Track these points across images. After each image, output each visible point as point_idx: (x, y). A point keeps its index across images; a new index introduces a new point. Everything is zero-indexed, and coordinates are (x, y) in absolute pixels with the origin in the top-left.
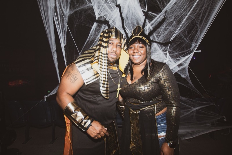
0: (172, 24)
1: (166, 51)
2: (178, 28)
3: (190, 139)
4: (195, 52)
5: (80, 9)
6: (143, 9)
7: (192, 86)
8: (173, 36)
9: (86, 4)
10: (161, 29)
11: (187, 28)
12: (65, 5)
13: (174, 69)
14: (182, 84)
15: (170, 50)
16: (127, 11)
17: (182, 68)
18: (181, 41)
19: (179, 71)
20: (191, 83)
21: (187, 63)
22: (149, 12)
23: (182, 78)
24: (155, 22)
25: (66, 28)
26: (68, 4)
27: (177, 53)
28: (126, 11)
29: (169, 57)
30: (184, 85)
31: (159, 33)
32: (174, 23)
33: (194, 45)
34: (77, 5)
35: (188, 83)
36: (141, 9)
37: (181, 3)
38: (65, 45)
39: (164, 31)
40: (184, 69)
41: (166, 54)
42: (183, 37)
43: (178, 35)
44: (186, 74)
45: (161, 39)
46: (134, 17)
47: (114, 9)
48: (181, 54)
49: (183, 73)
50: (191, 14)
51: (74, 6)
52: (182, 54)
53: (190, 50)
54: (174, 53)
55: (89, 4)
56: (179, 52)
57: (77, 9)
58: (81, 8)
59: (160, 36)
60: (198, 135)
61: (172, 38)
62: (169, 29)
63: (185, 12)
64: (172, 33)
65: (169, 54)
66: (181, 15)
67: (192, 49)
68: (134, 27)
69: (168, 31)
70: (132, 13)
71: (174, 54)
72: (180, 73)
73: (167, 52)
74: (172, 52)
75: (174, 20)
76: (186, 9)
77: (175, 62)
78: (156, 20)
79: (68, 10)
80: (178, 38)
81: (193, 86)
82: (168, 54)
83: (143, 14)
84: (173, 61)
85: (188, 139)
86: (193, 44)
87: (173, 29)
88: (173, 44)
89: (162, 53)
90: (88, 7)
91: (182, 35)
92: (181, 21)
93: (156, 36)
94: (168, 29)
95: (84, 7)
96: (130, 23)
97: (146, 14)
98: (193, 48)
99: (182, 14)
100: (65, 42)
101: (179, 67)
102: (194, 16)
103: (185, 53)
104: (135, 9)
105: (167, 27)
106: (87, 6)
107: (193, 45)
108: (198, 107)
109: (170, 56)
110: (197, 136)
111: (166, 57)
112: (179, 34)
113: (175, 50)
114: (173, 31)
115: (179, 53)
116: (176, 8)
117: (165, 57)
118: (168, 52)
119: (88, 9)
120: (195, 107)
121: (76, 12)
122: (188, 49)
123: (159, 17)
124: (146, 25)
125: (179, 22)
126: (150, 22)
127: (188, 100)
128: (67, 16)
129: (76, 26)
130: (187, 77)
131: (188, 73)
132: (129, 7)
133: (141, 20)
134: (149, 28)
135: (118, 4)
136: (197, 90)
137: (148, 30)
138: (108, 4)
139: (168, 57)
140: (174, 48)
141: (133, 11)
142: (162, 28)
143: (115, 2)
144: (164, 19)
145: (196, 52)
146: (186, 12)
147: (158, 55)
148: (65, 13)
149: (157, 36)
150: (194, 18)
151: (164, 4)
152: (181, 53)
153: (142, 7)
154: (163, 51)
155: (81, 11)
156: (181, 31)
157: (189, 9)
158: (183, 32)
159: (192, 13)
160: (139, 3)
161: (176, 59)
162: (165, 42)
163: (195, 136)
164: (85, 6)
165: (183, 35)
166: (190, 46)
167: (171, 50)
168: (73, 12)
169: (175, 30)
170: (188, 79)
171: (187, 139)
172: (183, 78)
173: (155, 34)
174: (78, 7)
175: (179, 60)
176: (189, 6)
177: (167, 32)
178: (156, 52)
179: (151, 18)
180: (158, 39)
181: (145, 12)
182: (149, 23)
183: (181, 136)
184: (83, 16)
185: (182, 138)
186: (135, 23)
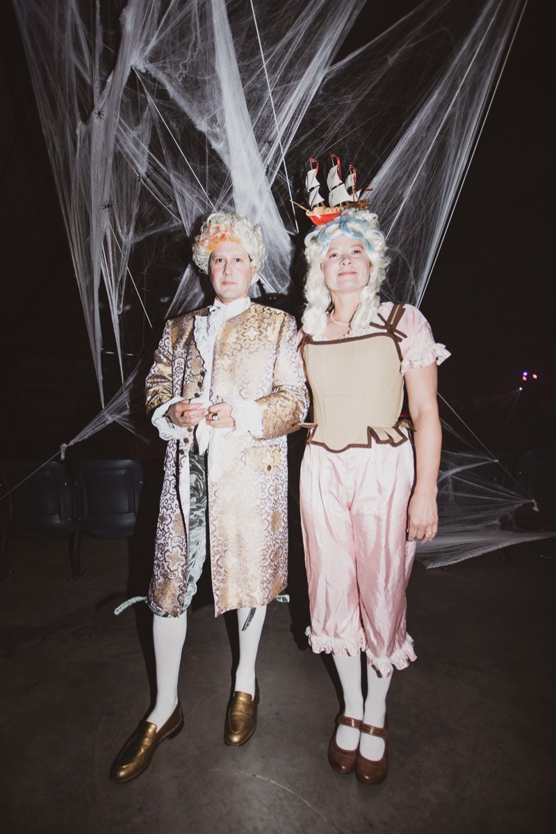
3: (451, 565)
5: (157, 233)
6: (291, 231)
9: (172, 221)
12: (125, 222)
25: (126, 274)
26: (131, 221)
34: (152, 224)
36: (286, 232)
38: (120, 313)
46: (274, 250)
51: (144, 226)
57: (151, 233)
58: (161, 230)
68: (276, 271)
70: (271, 241)
79: (131, 233)
85: (444, 566)
90: (175, 227)
95: (166, 228)
100: (121, 306)
104: (275, 235)
106: (173, 225)
108: (452, 468)
110: (467, 558)
119: (175, 232)
120: (446, 469)
121: (148, 239)
128: (129, 246)
129: (148, 271)
141: (272, 237)
148: (124, 240)
153: (288, 228)
160: (282, 222)
163: (463, 559)
164: (168, 225)
168: (142, 238)
171: (440, 567)
174: (154, 227)
183: (425, 559)
184: (164, 248)
185: (429, 564)
186: (278, 263)
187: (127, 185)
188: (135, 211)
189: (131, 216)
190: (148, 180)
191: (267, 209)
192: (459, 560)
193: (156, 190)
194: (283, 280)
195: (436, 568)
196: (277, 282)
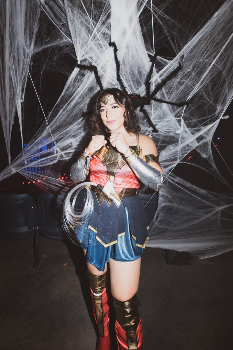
0: (189, 76)
1: (180, 116)
2: (198, 82)
3: (213, 257)
4: (221, 119)
5: (51, 46)
6: (149, 52)
7: (216, 172)
8: (190, 93)
9: (62, 38)
10: (174, 82)
11: (210, 82)
13: (190, 145)
14: (201, 168)
15: (185, 115)
16: (125, 53)
17: (203, 143)
18: (201, 102)
19: (198, 147)
20: (214, 166)
21: (210, 136)
22: (158, 57)
23: (202, 157)
24: (165, 72)
25: (27, 75)
26: (32, 37)
27: (197, 120)
28: (124, 53)
30: (204, 170)
31: (171, 88)
32: (193, 74)
33: (221, 108)
34: (47, 40)
35: (211, 166)
36: (146, 52)
37: (204, 46)
38: (22, 101)
39: (178, 86)
40: (205, 144)
41: (179, 121)
42: (205, 96)
43: (198, 93)
44: (207, 153)
45: (173, 97)
46: (134, 63)
47: (106, 49)
48: (201, 122)
49: (203, 150)
50: (216, 62)
51: (42, 40)
52: (204, 121)
53: (214, 115)
54: (191, 119)
55: (66, 38)
56: (198, 118)
57: (46, 46)
58: (54, 44)
59: (172, 92)
60: (224, 252)
61: (190, 97)
62: (185, 83)
63: (209, 58)
64: (189, 89)
65: (185, 120)
66: (203, 63)
67: (217, 114)
68: (133, 78)
69: (183, 86)
70: (133, 57)
71: (191, 121)
72: (200, 150)
73: (181, 118)
74: (189, 118)
75: (193, 71)
76: (210, 55)
77: (193, 134)
78: (168, 69)
79: (32, 46)
80: (198, 97)
81: (218, 172)
82: (182, 120)
83: (149, 60)
84: (189, 132)
85: (209, 258)
86: (218, 106)
87: (191, 84)
88: (190, 105)
89: (174, 119)
90: (64, 43)
91: (204, 93)
92: (203, 72)
93: (166, 93)
94: (183, 82)
95: (58, 43)
96: (128, 71)
97: (153, 59)
98: (218, 112)
99: (204, 61)
100: (23, 97)
101: (198, 142)
102: (221, 66)
103: (207, 119)
104: (137, 51)
105: (182, 79)
106: (63, 41)
107: (219, 108)
108: (223, 205)
109: (185, 123)
110: (222, 253)
111: (180, 125)
112: (200, 90)
113: (192, 114)
114: (191, 87)
115: (198, 120)
116: (196, 53)
117: (178, 126)
118: (183, 118)
119: (64, 46)
120: (219, 205)
121: (45, 50)
122: (211, 114)
123: (171, 65)
124: (153, 77)
125: (200, 74)
126: (158, 72)
127: (209, 195)
128: (30, 55)
129: (43, 73)
130: (209, 158)
131: (211, 150)
132: (127, 47)
133: (145, 68)
134: (157, 80)
135: (112, 41)
136: (223, 178)
137: (155, 83)
138: (97, 42)
139: (182, 125)
140: (192, 111)
141: (135, 53)
142: (176, 81)
143: (109, 39)
145: (223, 118)
146: (211, 59)
147: (167, 121)
148: (27, 50)
149: (167, 93)
150: (221, 69)
151: (180, 46)
152: (201, 120)
153: (148, 49)
154: (175, 116)
155: (54, 49)
156: (203, 87)
157: (214, 55)
158: (205, 88)
159: (218, 61)
160: (144, 43)
161: (194, 129)
162: (179, 102)
163: (220, 254)
164: (60, 41)
165: (206, 93)
166: (215, 110)
167: (187, 114)
168: (40, 50)
169: (194, 85)
170: (210, 161)
171: (207, 259)
172: (204, 159)
173: (165, 90)
174: (49, 42)
175: (198, 131)
176: (214, 52)
177: (182, 88)
178: (165, 117)
179: (160, 66)
180: (169, 98)
181: (152, 56)
182: (156, 73)
183: (198, 254)
184: (55, 57)
185: (201, 257)
186: (136, 72)
187: (31, 10)
188: (36, 30)
189: (33, 33)
190: (46, 6)
191: (135, 32)
192: (218, 255)
193: (52, 14)
194: (138, 85)
195: (205, 259)
196: (133, 86)
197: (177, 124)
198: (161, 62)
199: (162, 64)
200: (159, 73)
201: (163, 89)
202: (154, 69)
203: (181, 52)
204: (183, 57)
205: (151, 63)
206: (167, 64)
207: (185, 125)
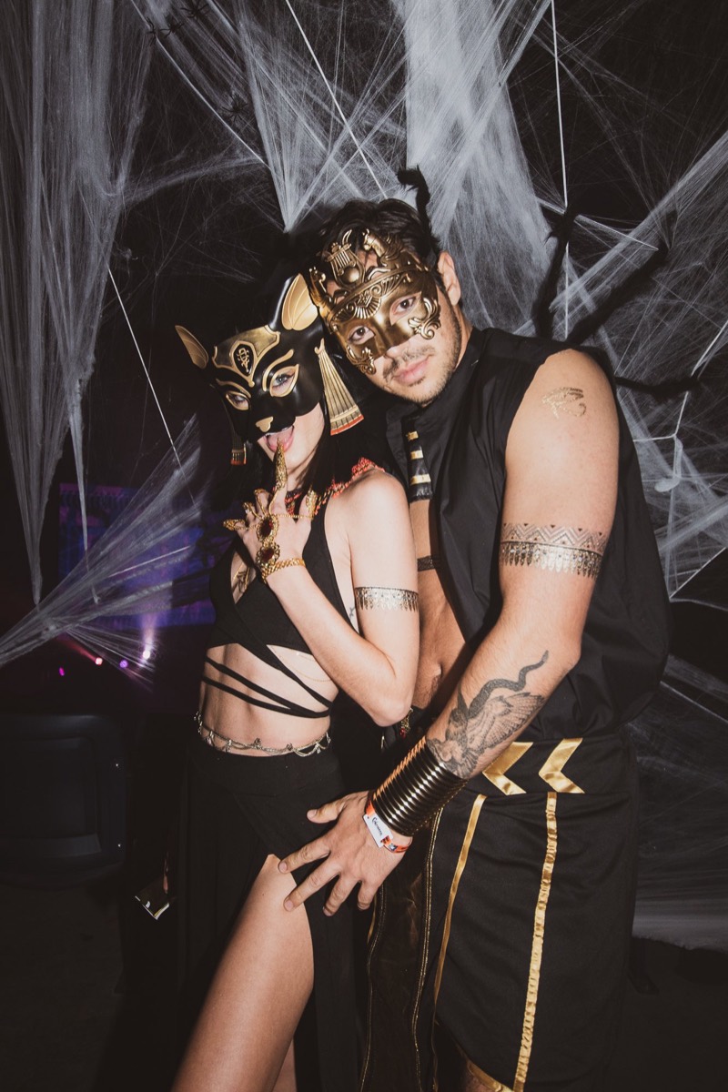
0: (699, 285)
1: (669, 429)
5: (193, 180)
6: (548, 200)
8: (706, 348)
9: (231, 153)
10: (642, 307)
13: (713, 535)
15: (689, 425)
16: (458, 207)
22: (581, 217)
24: (606, 271)
26: (123, 146)
28: (455, 205)
29: (683, 464)
31: (633, 328)
32: (715, 279)
34: (179, 157)
36: (538, 200)
39: (657, 321)
41: (667, 448)
45: (640, 363)
46: (494, 241)
47: (391, 193)
51: (159, 160)
54: (712, 441)
55: (245, 152)
57: (174, 181)
58: (201, 173)
59: (635, 345)
61: (703, 360)
62: (683, 313)
64: (698, 331)
65: (686, 446)
68: (491, 293)
69: (679, 319)
70: (488, 217)
71: (710, 447)
73: (674, 436)
74: (703, 435)
75: (714, 266)
77: (720, 494)
78: (618, 260)
79: (122, 178)
82: (679, 446)
83: (546, 230)
84: (706, 489)
87: (709, 312)
88: (707, 389)
90: (237, 168)
93: (614, 345)
94: (678, 308)
95: (217, 168)
96: (471, 269)
97: (560, 227)
104: (503, 200)
105: (673, 297)
106: (234, 163)
109: (689, 455)
111: (670, 462)
113: (716, 422)
114: (708, 324)
117: (664, 465)
118: (679, 436)
119: (237, 180)
121: (168, 197)
123: (630, 246)
124: (563, 288)
126: (580, 272)
128: (116, 211)
132: (467, 184)
133: (533, 258)
134: (578, 302)
135: (411, 164)
137: (570, 309)
138: (360, 166)
139: (677, 462)
140: (713, 411)
141: (494, 206)
142: (650, 303)
143: (398, 158)
144: (660, 259)
148: (103, 194)
149: (618, 347)
151: (662, 180)
153: (540, 191)
154: (651, 429)
155: (200, 188)
160: (526, 168)
161: (725, 475)
162: (662, 379)
164: (222, 161)
167: (694, 422)
168: (151, 191)
169: (719, 319)
173: (610, 335)
174: (185, 165)
177: (671, 327)
179: (587, 252)
180: (624, 364)
181: (557, 215)
182: (575, 275)
184: (206, 220)
186: (501, 273)
188: (136, 121)
189: (125, 133)
190: (172, 37)
191: (493, 132)
193: (193, 65)
197: (660, 458)
198: (590, 238)
199: (598, 243)
200: (586, 274)
201: (602, 332)
202: (567, 264)
203: (666, 200)
204: (670, 217)
205: (553, 242)
206: (614, 242)
207: (686, 460)
